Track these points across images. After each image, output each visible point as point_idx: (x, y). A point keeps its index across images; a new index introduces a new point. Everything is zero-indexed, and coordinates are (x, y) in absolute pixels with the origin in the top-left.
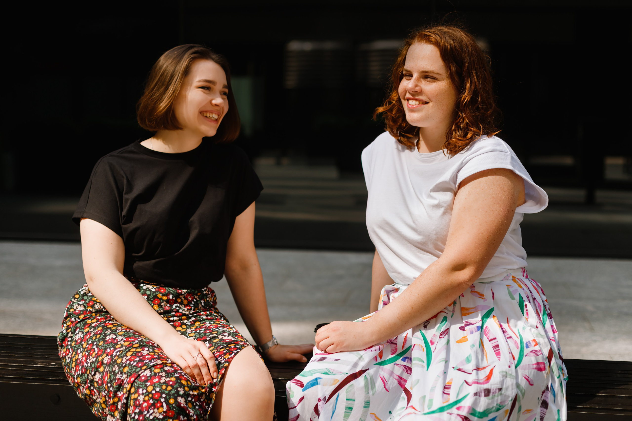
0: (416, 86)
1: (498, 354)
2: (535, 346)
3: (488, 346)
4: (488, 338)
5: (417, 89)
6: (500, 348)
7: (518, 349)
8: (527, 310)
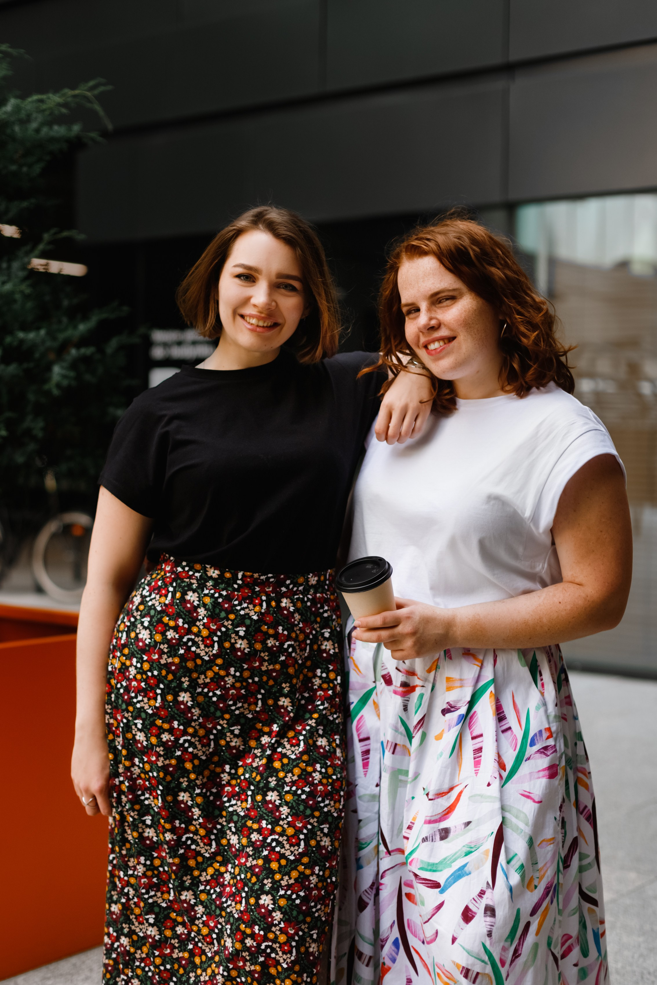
0: (431, 319)
1: (477, 763)
2: (548, 738)
3: (469, 746)
4: (471, 733)
5: (433, 322)
6: (483, 754)
7: (515, 750)
8: (542, 680)
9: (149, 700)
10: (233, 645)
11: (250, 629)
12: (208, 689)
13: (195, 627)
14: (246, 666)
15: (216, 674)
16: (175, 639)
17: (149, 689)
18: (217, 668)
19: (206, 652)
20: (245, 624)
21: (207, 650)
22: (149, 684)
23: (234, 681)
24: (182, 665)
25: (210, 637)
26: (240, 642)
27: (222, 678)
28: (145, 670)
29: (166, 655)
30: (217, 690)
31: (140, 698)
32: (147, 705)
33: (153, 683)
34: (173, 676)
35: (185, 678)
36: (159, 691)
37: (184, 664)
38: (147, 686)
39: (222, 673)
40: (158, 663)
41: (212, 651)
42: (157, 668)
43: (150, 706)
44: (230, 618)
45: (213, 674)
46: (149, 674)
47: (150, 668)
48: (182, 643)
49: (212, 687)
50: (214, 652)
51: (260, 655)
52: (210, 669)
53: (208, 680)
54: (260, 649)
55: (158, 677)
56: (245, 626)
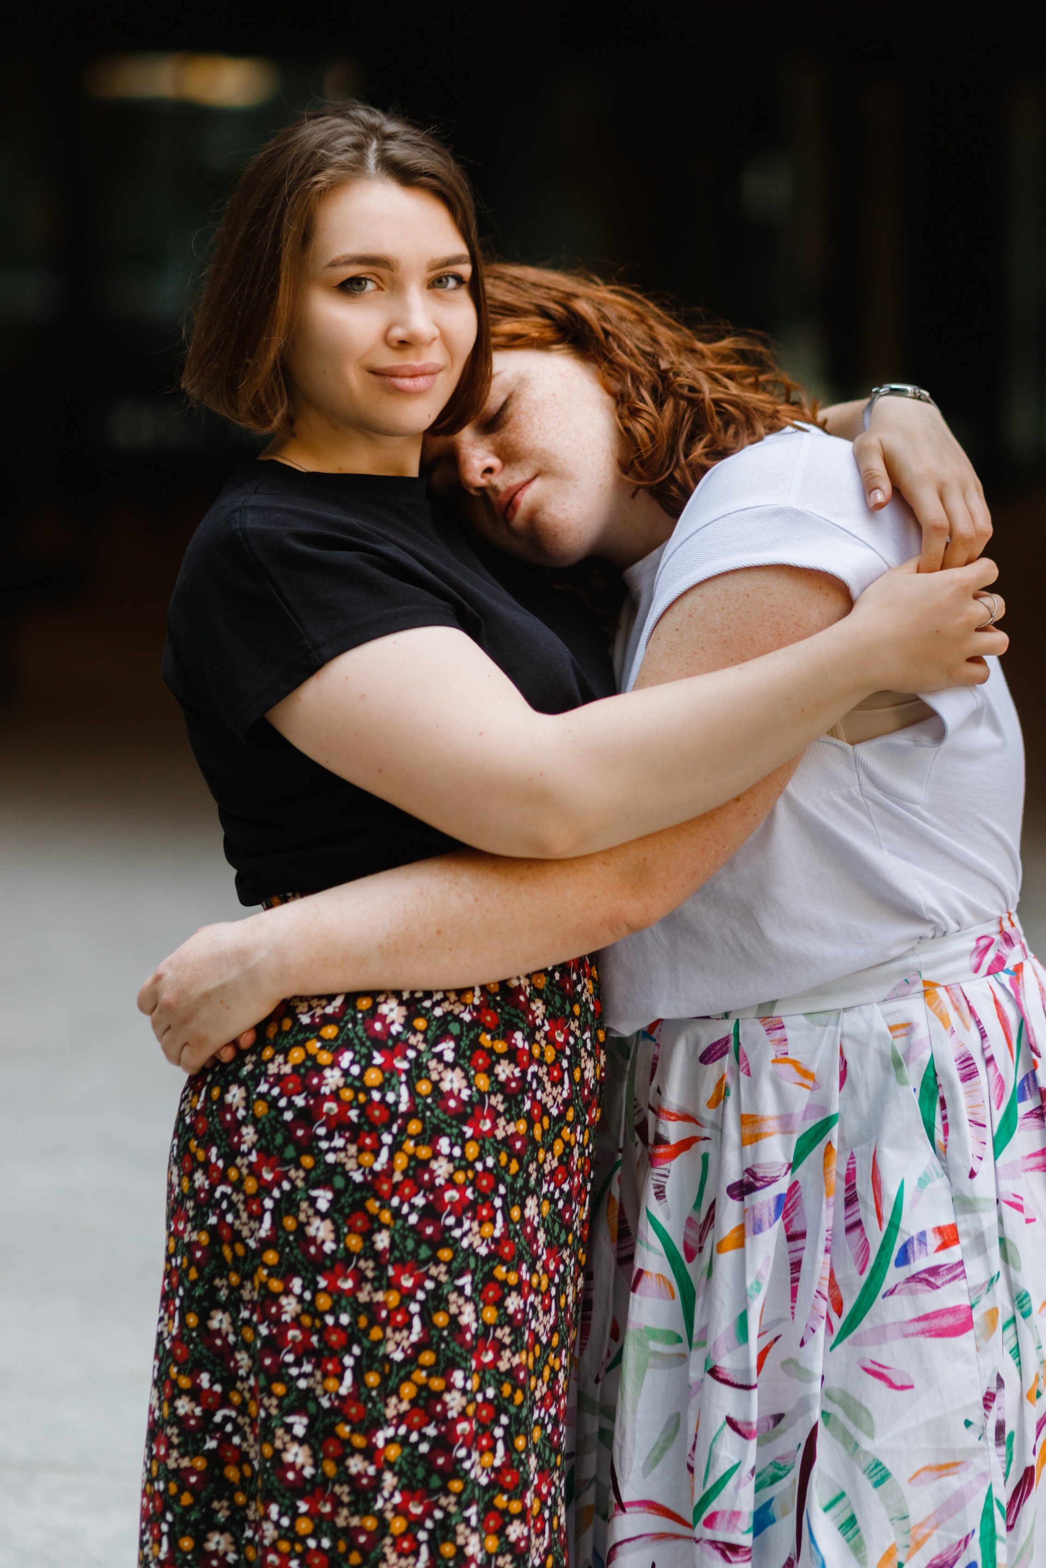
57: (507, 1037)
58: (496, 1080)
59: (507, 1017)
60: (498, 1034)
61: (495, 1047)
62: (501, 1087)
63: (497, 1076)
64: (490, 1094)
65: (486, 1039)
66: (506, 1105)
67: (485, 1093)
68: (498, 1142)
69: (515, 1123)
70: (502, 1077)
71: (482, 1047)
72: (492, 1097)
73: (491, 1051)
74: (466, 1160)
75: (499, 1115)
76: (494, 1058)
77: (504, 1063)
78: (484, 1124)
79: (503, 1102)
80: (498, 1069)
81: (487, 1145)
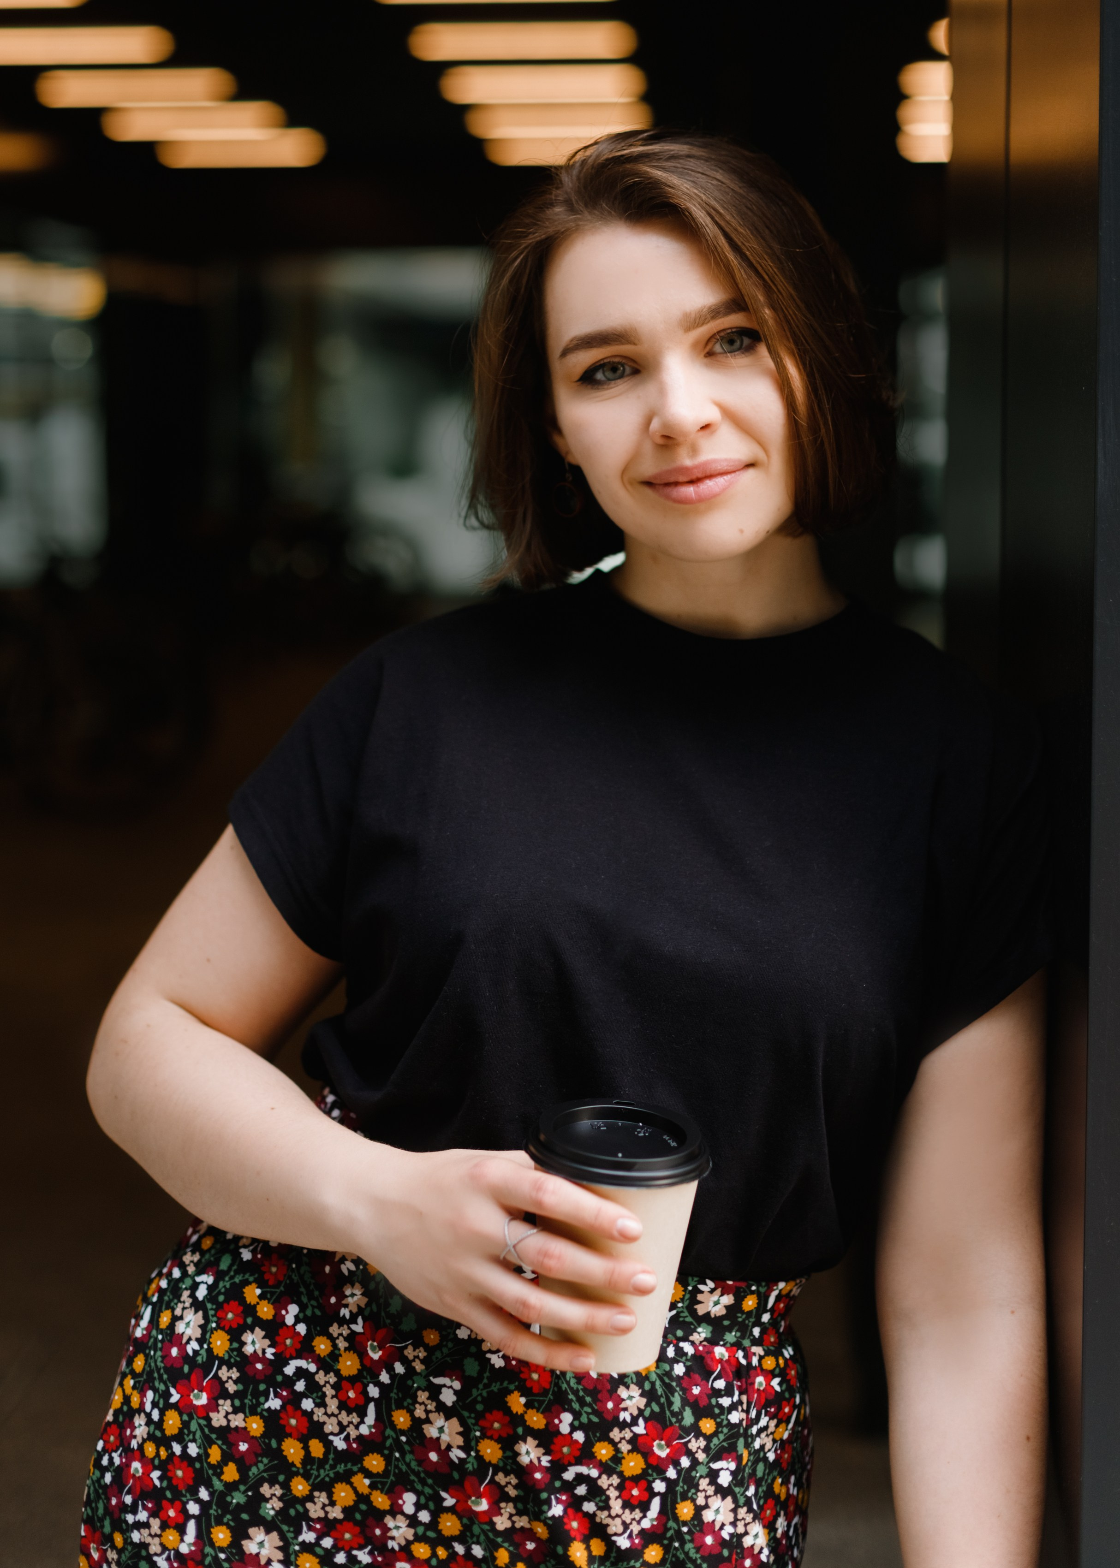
9: (164, 1526)
10: (418, 1424)
11: (475, 1392)
12: (335, 1540)
13: (323, 1339)
14: (449, 1502)
15: (362, 1499)
16: (264, 1360)
17: (169, 1494)
18: (367, 1482)
19: (340, 1423)
20: (463, 1371)
21: (344, 1418)
22: (170, 1480)
23: (411, 1538)
24: (269, 1445)
25: (359, 1380)
26: (439, 1421)
27: (378, 1516)
28: (168, 1433)
29: (229, 1402)
30: (361, 1548)
31: (143, 1516)
32: (157, 1540)
33: (183, 1479)
34: (239, 1470)
35: (272, 1485)
36: (193, 1508)
37: (274, 1444)
38: (165, 1484)
39: (381, 1501)
40: (203, 1422)
41: (357, 1427)
42: (198, 1434)
43: (164, 1548)
44: (426, 1341)
45: (353, 1497)
46: (177, 1449)
47: (181, 1430)
48: (279, 1378)
49: (347, 1536)
50: (364, 1430)
51: (492, 1480)
52: (346, 1478)
53: (336, 1513)
54: (494, 1461)
55: (198, 1465)
56: (462, 1378)
57: (279, 1305)
58: (239, 1350)
59: (295, 1278)
60: (272, 1294)
61: (258, 1308)
62: (243, 1362)
63: (243, 1344)
64: (222, 1362)
65: (252, 1293)
66: (240, 1387)
67: (217, 1357)
68: (212, 1429)
69: (246, 1416)
70: (249, 1349)
71: (242, 1300)
72: (224, 1368)
73: (251, 1310)
74: (163, 1431)
75: (225, 1394)
76: (249, 1320)
77: (259, 1332)
78: (198, 1397)
79: (236, 1382)
80: (248, 1337)
81: (194, 1426)
